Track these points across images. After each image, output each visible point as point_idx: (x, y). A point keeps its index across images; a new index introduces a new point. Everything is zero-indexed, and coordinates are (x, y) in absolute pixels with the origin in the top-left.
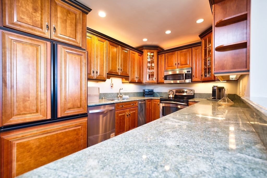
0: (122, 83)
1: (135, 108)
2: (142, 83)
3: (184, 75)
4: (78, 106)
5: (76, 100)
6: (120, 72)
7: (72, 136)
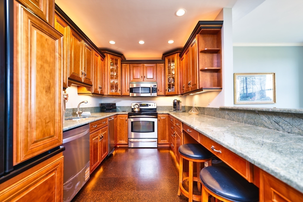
0: (78, 93)
1: (105, 127)
2: (103, 95)
3: (151, 89)
4: (50, 133)
5: (48, 122)
6: (83, 79)
7: (42, 197)
